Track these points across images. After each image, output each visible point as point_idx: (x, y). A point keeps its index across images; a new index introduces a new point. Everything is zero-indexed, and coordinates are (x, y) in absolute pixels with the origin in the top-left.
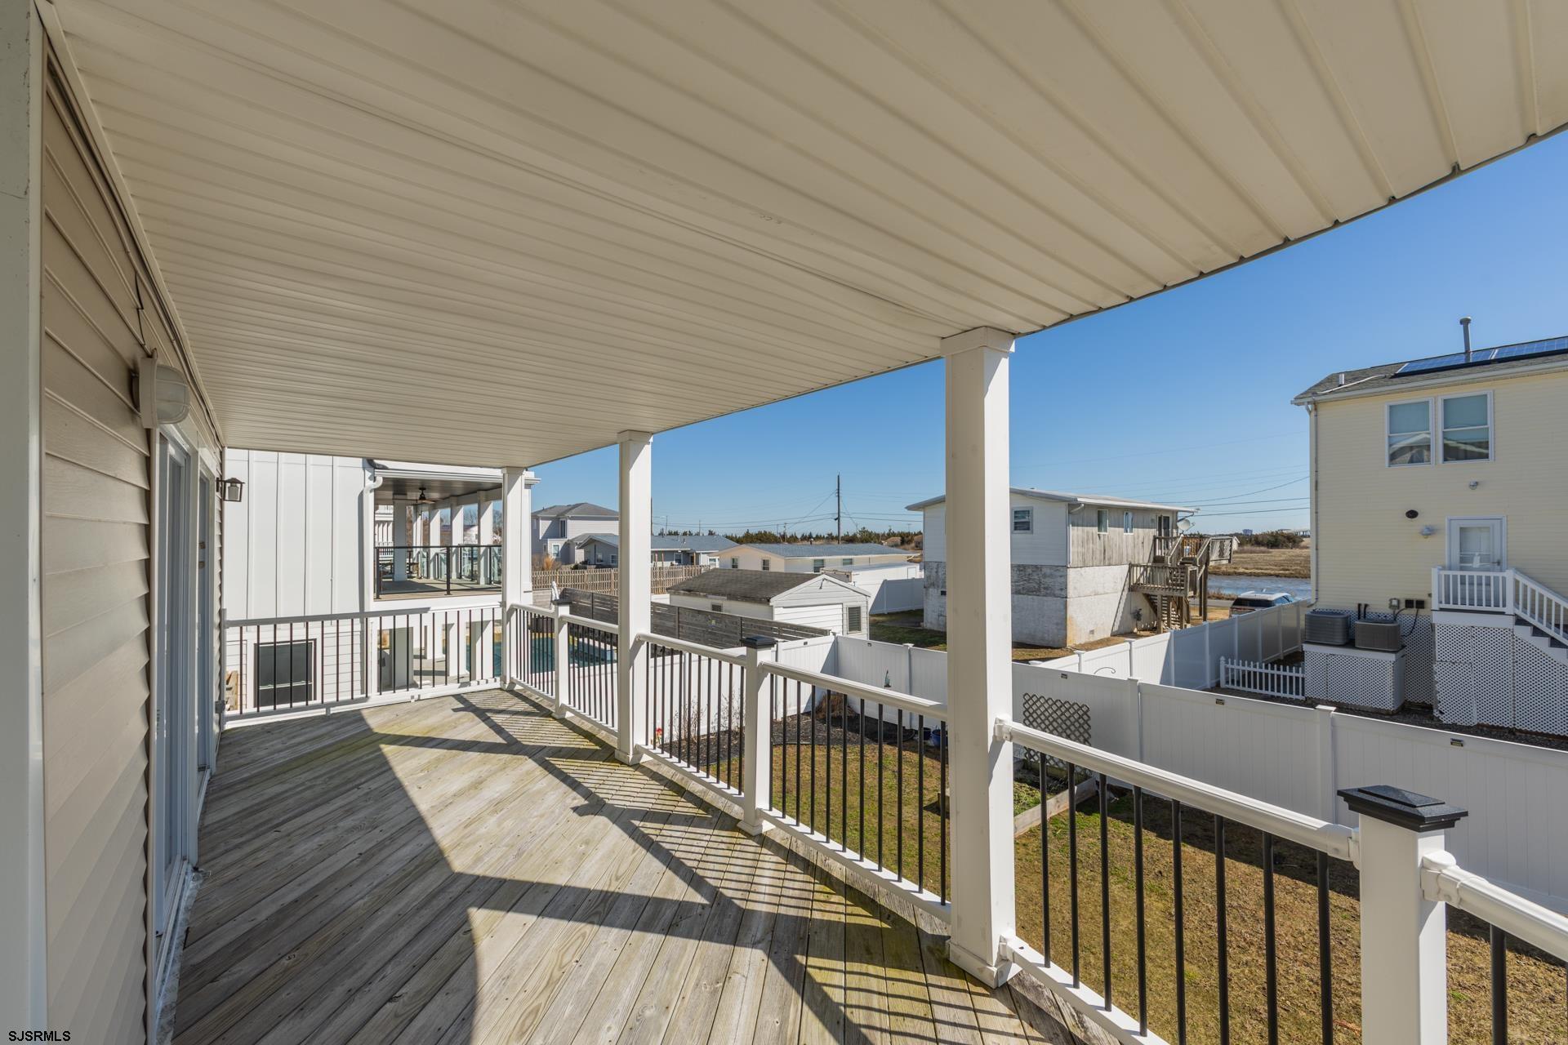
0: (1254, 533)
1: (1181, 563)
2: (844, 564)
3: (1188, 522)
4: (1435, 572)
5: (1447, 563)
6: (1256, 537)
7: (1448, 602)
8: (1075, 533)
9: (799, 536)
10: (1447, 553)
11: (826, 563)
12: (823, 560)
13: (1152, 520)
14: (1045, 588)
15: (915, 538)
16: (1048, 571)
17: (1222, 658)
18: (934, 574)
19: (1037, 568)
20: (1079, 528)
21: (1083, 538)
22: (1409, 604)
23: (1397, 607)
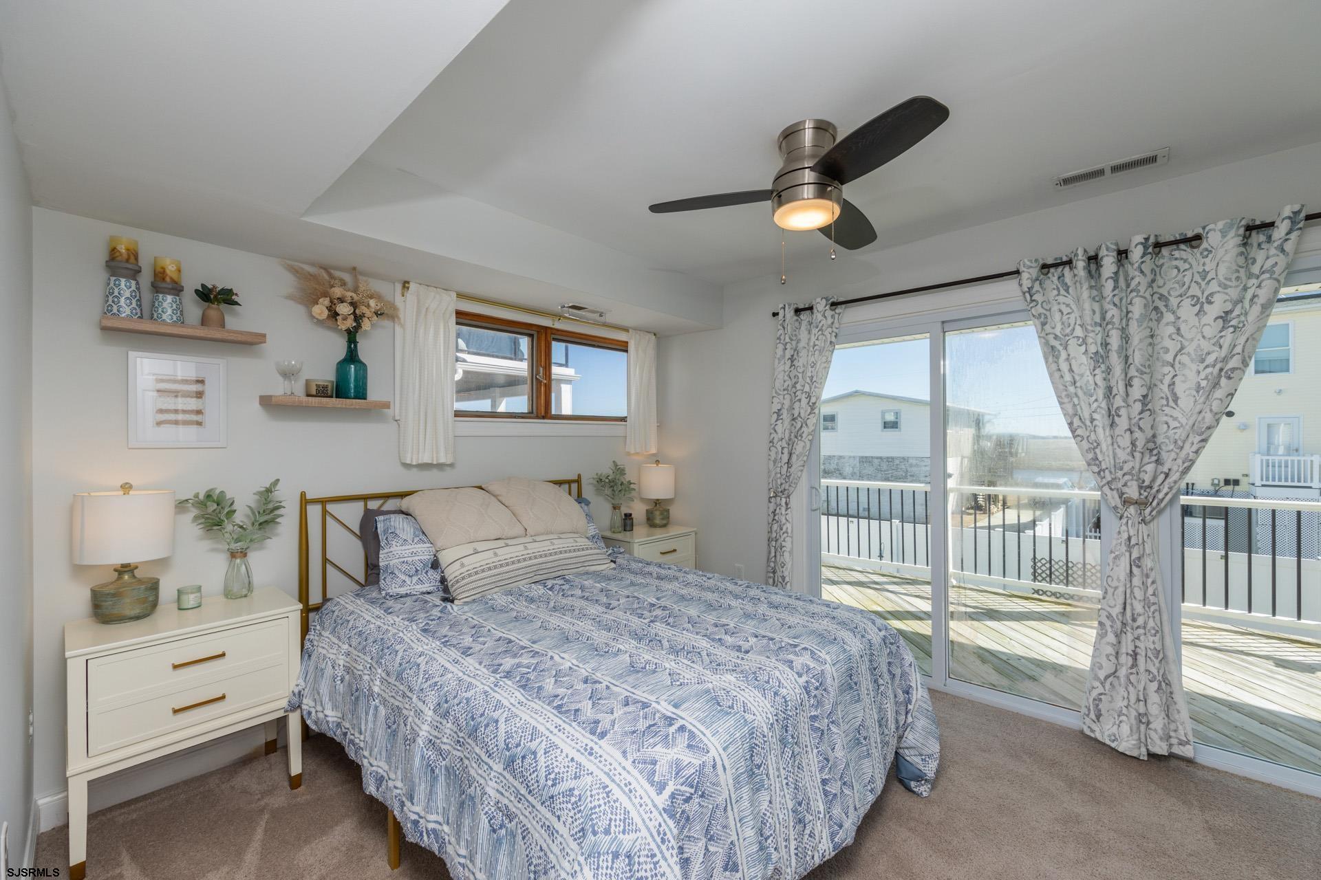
5: (1257, 450)
7: (1267, 481)
10: (1257, 443)
13: (973, 421)
14: (911, 476)
16: (914, 462)
19: (904, 459)
22: (1227, 482)
23: (1218, 485)
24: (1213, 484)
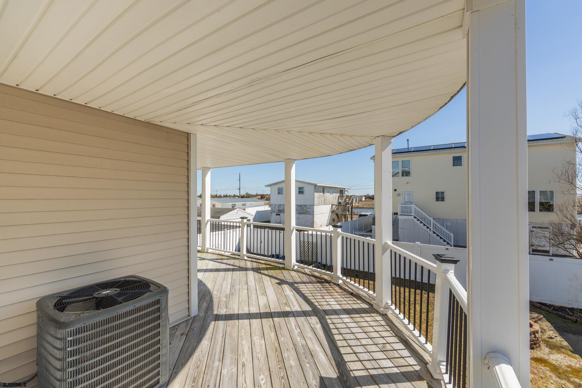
0: (370, 195)
1: (346, 204)
2: (243, 205)
3: (348, 191)
4: (399, 205)
5: (402, 203)
6: (370, 196)
7: (401, 213)
8: (317, 195)
9: (222, 195)
10: (402, 201)
11: (236, 205)
12: (235, 204)
13: (338, 191)
14: (308, 212)
15: (266, 196)
16: (308, 206)
17: (353, 231)
18: (274, 208)
19: (305, 206)
20: (318, 193)
21: (319, 196)
22: (395, 214)
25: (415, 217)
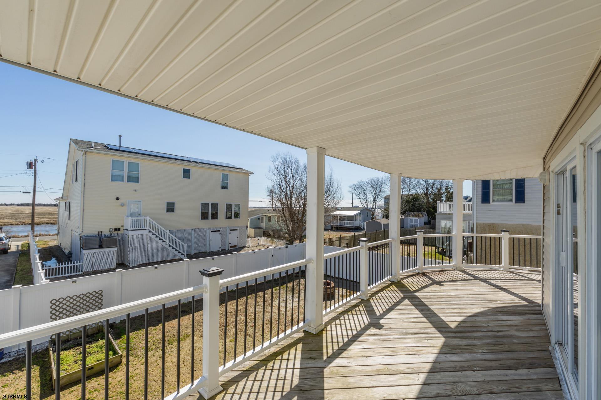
5: (127, 215)
7: (133, 228)
10: (127, 212)
22: (115, 230)
23: (112, 231)
24: (110, 231)
25: (150, 232)
